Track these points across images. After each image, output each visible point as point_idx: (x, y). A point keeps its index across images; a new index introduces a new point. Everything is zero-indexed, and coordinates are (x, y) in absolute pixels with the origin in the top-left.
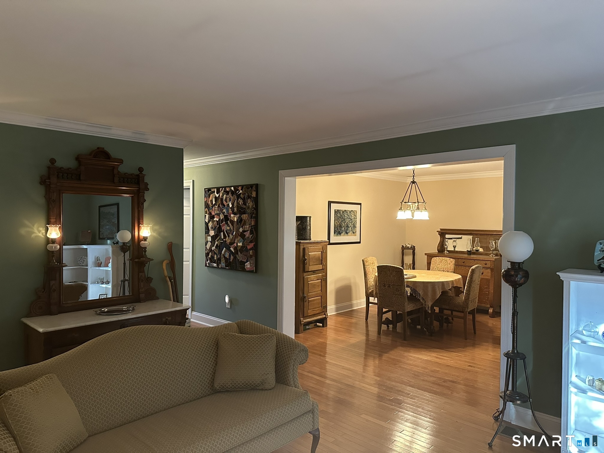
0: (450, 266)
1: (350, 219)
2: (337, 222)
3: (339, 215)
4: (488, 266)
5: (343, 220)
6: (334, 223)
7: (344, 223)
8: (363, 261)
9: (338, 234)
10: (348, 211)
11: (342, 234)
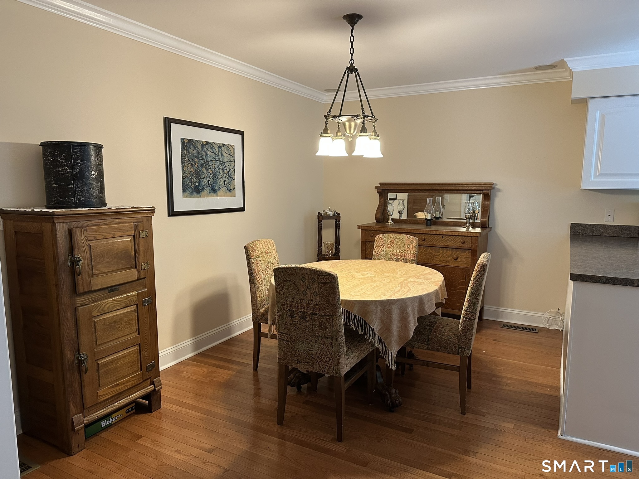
0: (409, 249)
1: (220, 161)
2: (189, 165)
3: (194, 152)
4: (466, 246)
5: (205, 163)
6: (183, 169)
7: (207, 169)
8: (246, 248)
9: (192, 193)
10: (214, 145)
11: (202, 193)
